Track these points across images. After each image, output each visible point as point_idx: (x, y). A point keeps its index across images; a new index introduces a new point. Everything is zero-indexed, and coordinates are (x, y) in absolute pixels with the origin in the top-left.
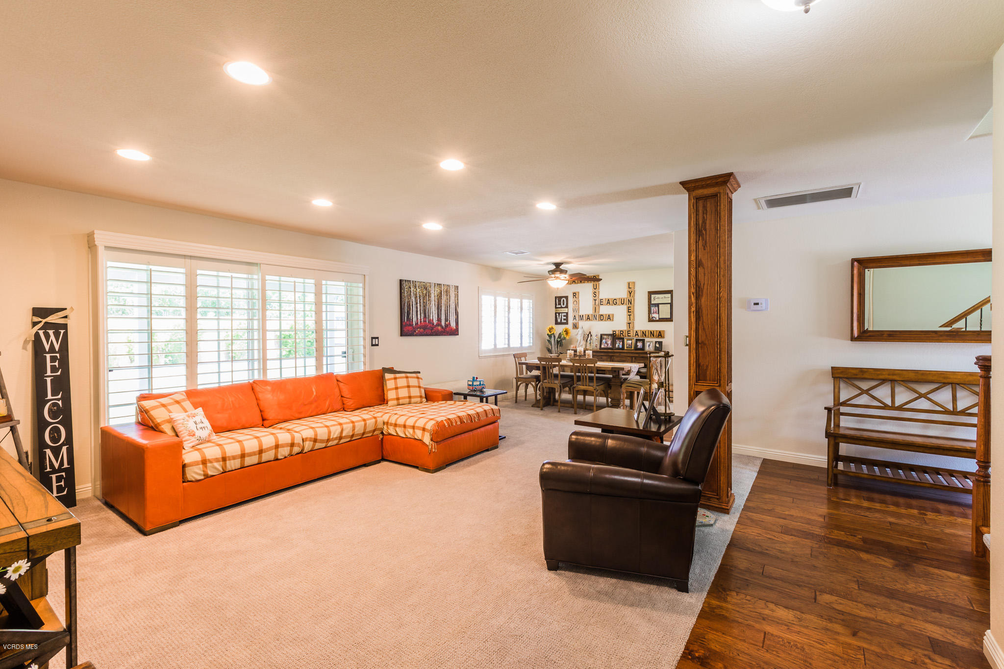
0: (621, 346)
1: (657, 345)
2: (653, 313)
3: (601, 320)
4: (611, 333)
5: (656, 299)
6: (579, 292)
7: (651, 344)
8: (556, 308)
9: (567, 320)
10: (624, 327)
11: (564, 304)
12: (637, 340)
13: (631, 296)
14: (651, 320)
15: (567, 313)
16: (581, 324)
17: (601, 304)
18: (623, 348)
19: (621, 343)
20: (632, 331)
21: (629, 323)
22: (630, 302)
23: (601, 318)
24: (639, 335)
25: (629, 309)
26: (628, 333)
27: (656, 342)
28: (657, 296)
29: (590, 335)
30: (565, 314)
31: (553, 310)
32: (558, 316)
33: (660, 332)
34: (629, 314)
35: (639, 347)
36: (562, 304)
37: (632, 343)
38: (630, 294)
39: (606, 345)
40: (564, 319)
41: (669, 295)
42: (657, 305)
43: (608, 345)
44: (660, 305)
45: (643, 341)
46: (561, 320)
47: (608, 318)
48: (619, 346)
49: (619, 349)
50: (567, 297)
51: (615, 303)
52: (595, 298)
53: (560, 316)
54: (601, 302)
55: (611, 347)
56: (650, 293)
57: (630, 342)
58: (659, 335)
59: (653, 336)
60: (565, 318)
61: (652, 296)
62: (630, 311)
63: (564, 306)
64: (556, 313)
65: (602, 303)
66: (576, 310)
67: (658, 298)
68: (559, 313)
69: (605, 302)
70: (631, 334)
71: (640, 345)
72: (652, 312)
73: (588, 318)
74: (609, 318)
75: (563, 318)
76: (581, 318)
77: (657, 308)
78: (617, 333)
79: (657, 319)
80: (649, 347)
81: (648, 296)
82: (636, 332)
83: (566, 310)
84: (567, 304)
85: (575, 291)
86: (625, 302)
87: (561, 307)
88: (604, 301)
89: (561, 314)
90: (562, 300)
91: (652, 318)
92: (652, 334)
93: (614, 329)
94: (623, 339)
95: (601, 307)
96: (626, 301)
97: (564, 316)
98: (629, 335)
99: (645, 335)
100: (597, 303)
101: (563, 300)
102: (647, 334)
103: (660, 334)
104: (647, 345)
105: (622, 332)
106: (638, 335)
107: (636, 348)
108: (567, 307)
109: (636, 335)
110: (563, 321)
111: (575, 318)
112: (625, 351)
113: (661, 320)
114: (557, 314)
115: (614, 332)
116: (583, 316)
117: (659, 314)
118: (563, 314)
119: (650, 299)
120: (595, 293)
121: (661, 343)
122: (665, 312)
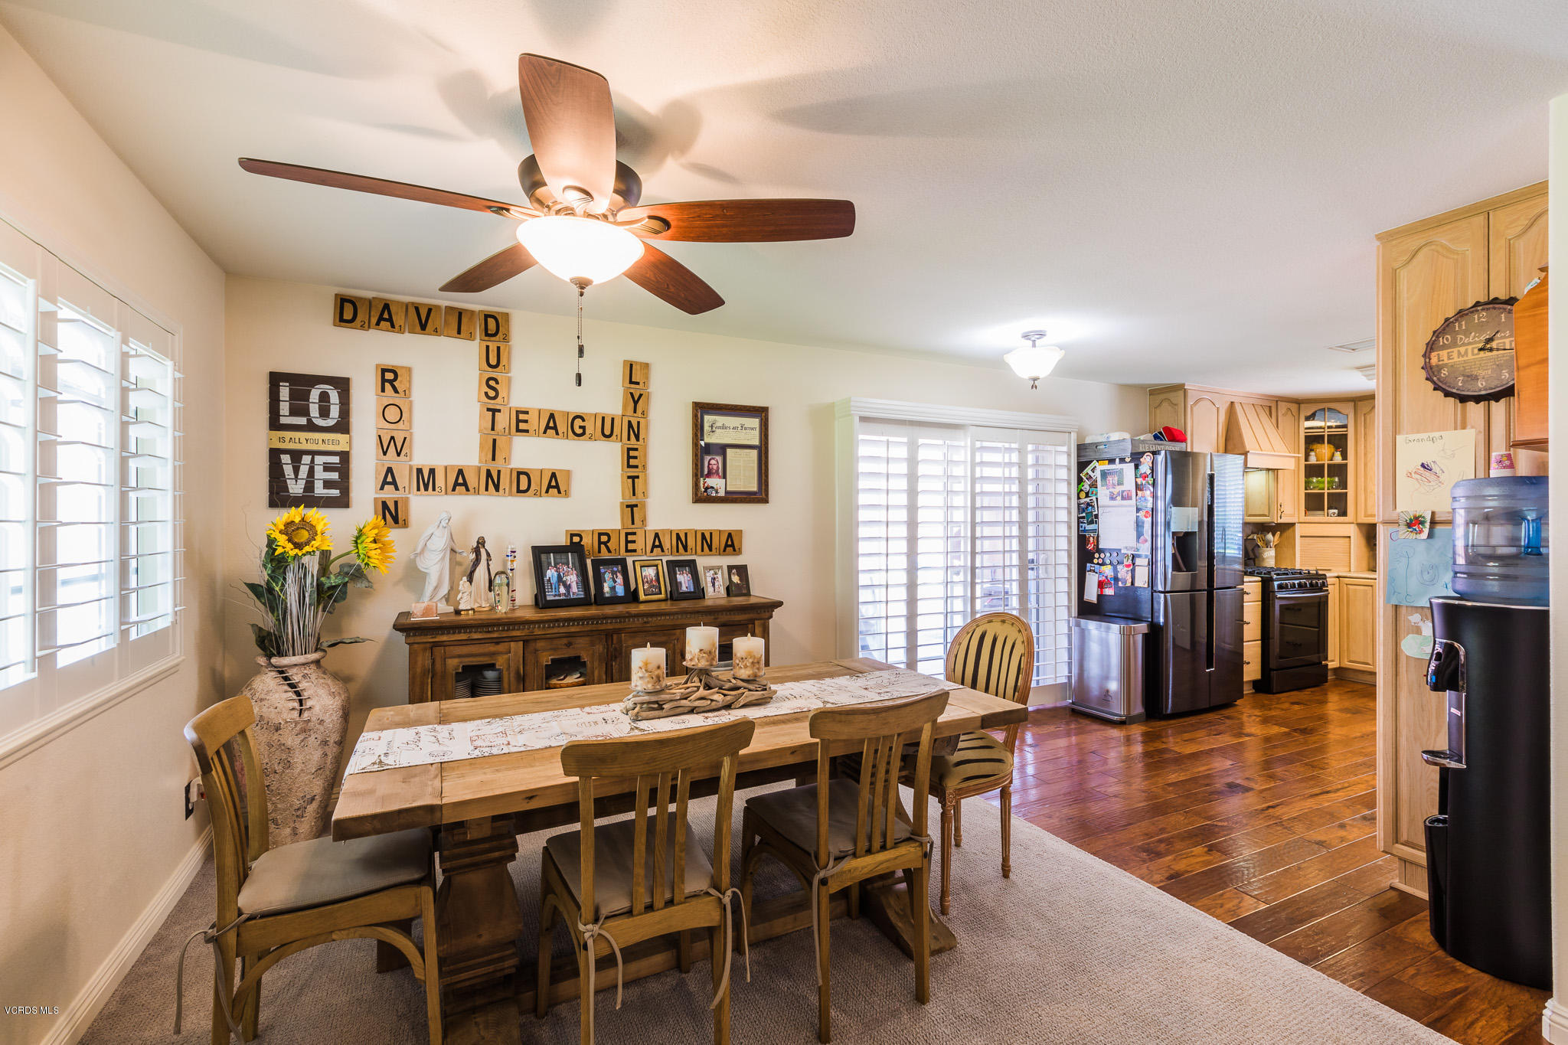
0: (620, 591)
1: (736, 579)
2: (709, 475)
3: (519, 491)
4: (562, 540)
5: (722, 430)
6: (409, 370)
7: (719, 575)
8: (275, 424)
9: (343, 484)
10: (612, 520)
11: (324, 413)
12: (673, 566)
13: (639, 410)
14: (702, 496)
15: (345, 456)
16: (421, 506)
17: (518, 430)
18: (632, 596)
19: (620, 579)
20: (640, 533)
21: (632, 507)
22: (635, 431)
23: (523, 483)
24: (667, 545)
25: (629, 457)
26: (627, 542)
27: (730, 568)
28: (721, 420)
29: (483, 551)
30: (336, 459)
31: (258, 440)
32: (288, 470)
33: (730, 535)
34: (632, 472)
35: (684, 589)
36: (314, 410)
37: (658, 573)
38: (636, 403)
39: (562, 590)
40: (328, 484)
41: (754, 422)
42: (722, 449)
43: (568, 587)
44: (729, 451)
45: (691, 566)
46: (309, 486)
47: (550, 486)
48: (613, 589)
49: (614, 600)
50: (343, 385)
51: (580, 431)
52: (492, 404)
53: (304, 471)
54: (518, 421)
55: (581, 595)
56: (702, 409)
57: (650, 572)
58: (727, 546)
59: (710, 550)
60: (334, 476)
61: (707, 418)
62: (633, 462)
63: (330, 423)
64: (275, 454)
65: (522, 426)
66: (392, 445)
67: (724, 427)
68: (296, 456)
69: (534, 423)
70: (639, 545)
71: (684, 580)
72: (706, 472)
73: (460, 482)
74: (555, 484)
75: (320, 474)
76: (426, 480)
77: (719, 459)
78: (587, 541)
79: (722, 493)
80: (714, 585)
81: (695, 416)
82: (657, 535)
83: (338, 442)
84: (345, 413)
85: (390, 361)
86: (617, 430)
87: (311, 427)
88: (532, 417)
89: (306, 459)
90: (315, 395)
91: (706, 489)
92: (706, 541)
93: (576, 527)
94: (622, 562)
95: (520, 442)
96: (621, 428)
97: (327, 468)
98: (631, 546)
99: (685, 548)
100: (502, 420)
101: (324, 397)
102: (691, 543)
103: (731, 543)
104: (706, 579)
105: (604, 538)
106: (660, 546)
107: (675, 595)
108: (343, 426)
109: (654, 546)
110: (319, 490)
111: (389, 479)
112: (642, 607)
113: (733, 498)
114: (286, 459)
115: (576, 539)
116: (432, 471)
117: (725, 477)
118: (320, 460)
119: (698, 429)
120: (491, 384)
121: (742, 570)
122: (741, 472)
